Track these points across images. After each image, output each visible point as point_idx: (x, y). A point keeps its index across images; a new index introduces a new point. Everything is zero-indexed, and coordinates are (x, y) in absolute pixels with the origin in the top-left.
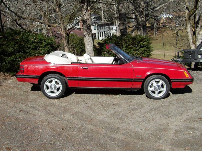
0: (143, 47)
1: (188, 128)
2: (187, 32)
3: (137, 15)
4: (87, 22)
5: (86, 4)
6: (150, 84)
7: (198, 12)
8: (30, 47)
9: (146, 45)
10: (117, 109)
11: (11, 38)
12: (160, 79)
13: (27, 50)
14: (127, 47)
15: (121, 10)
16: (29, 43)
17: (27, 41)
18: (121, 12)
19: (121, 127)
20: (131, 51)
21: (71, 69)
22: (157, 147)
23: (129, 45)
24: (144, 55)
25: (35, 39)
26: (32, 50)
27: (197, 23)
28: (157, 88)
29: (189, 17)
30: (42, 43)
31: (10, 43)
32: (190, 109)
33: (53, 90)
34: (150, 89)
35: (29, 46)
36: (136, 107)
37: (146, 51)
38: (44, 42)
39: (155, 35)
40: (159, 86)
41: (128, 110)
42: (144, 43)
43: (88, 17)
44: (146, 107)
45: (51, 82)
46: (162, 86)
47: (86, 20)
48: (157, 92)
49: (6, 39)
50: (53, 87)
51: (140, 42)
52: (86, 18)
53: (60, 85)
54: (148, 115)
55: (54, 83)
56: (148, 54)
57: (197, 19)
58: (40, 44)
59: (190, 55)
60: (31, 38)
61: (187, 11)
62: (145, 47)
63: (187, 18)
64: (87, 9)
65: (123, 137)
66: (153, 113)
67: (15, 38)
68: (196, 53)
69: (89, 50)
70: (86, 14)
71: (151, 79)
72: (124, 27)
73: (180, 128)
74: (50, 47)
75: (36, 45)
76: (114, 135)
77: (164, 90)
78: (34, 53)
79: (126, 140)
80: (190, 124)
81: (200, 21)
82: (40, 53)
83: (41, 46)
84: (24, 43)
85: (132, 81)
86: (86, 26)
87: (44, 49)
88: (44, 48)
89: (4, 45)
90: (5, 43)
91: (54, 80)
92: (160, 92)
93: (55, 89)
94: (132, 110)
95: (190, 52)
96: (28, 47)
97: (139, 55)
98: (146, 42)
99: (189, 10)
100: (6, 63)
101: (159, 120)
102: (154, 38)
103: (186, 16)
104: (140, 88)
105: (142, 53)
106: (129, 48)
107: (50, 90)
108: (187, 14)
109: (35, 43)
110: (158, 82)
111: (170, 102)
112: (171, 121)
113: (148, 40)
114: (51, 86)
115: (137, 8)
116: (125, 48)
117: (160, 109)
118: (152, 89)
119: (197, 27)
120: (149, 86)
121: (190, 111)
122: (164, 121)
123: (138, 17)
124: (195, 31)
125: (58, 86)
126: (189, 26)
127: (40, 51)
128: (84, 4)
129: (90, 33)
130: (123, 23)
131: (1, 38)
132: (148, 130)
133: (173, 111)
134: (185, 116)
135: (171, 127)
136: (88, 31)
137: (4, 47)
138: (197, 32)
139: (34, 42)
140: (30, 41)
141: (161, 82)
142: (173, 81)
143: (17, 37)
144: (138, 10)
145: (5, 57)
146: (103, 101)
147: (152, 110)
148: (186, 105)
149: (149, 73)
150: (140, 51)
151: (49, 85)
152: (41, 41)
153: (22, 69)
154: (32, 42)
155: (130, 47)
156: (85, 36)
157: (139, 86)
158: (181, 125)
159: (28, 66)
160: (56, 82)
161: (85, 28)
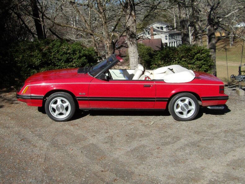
0: (200, 60)
1: (229, 178)
8: (61, 59)
9: (204, 58)
10: (143, 143)
13: (57, 62)
14: (181, 60)
16: (60, 54)
17: (58, 52)
19: (136, 171)
20: (186, 64)
23: (183, 57)
24: (201, 69)
25: (68, 50)
26: (63, 63)
30: (76, 54)
32: (239, 147)
36: (169, 139)
37: (204, 64)
38: (79, 53)
39: (231, 45)
41: (157, 145)
42: (201, 55)
44: (182, 140)
51: (196, 54)
54: (179, 154)
56: (205, 69)
58: (74, 55)
60: (63, 48)
62: (203, 59)
64: (131, 14)
69: (134, 62)
73: (217, 177)
74: (85, 59)
75: (69, 56)
78: (65, 66)
80: (234, 171)
82: (73, 66)
83: (74, 58)
84: (54, 55)
87: (77, 62)
88: (77, 59)
94: (163, 144)
97: (195, 69)
98: (204, 53)
101: (192, 161)
102: (229, 49)
105: (198, 67)
106: (182, 61)
109: (68, 54)
111: (216, 133)
112: (208, 165)
113: (207, 52)
116: (178, 60)
117: (201, 144)
121: (238, 149)
122: (198, 164)
127: (73, 63)
132: (172, 178)
133: (216, 149)
134: (230, 158)
135: (206, 174)
139: (66, 54)
140: (61, 52)
146: (131, 129)
147: (188, 146)
148: (236, 140)
150: (196, 65)
152: (74, 52)
154: (64, 53)
155: (185, 59)
158: (220, 171)
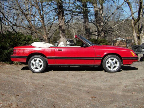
2: (134, 36)
3: (98, 26)
4: (62, 27)
5: (61, 15)
6: (107, 61)
7: (141, 22)
10: (83, 77)
11: (8, 36)
12: (114, 57)
15: (87, 27)
17: (20, 39)
18: (87, 28)
19: (86, 84)
21: (50, 51)
22: (112, 93)
25: (25, 38)
27: (141, 29)
28: (112, 64)
29: (135, 25)
31: (8, 40)
33: (37, 66)
34: (107, 65)
35: (21, 42)
40: (113, 63)
41: (91, 77)
43: (63, 24)
45: (35, 61)
46: (116, 63)
47: (62, 26)
48: (112, 67)
49: (4, 37)
50: (37, 64)
52: (61, 25)
53: (42, 63)
55: (37, 61)
57: (140, 27)
59: (136, 49)
60: (22, 37)
61: (133, 20)
63: (133, 26)
64: (62, 18)
65: (87, 88)
66: (109, 78)
67: (11, 37)
68: (140, 47)
70: (61, 22)
71: (108, 57)
72: (89, 38)
73: (129, 84)
75: (26, 42)
76: (80, 88)
77: (118, 65)
79: (89, 90)
80: (137, 82)
81: (142, 29)
84: (18, 40)
85: (94, 59)
86: (62, 30)
89: (3, 41)
90: (4, 40)
91: (38, 59)
92: (114, 67)
93: (38, 66)
94: (94, 77)
95: (136, 47)
96: (20, 44)
99: (134, 20)
100: (4, 55)
103: (132, 24)
104: (100, 64)
107: (35, 67)
108: (133, 23)
110: (112, 60)
114: (36, 64)
115: (97, 21)
117: (115, 76)
118: (109, 65)
119: (140, 32)
120: (106, 63)
123: (98, 27)
124: (139, 36)
125: (40, 64)
126: (135, 31)
128: (60, 15)
129: (64, 35)
130: (89, 35)
131: (1, 37)
135: (123, 84)
136: (63, 34)
137: (3, 43)
138: (140, 37)
141: (115, 60)
142: (123, 59)
143: (13, 37)
144: (98, 22)
145: (4, 50)
149: (105, 53)
151: (34, 63)
152: (29, 39)
153: (15, 52)
154: (23, 40)
156: (61, 37)
157: (99, 63)
159: (19, 49)
160: (39, 61)
161: (61, 32)
